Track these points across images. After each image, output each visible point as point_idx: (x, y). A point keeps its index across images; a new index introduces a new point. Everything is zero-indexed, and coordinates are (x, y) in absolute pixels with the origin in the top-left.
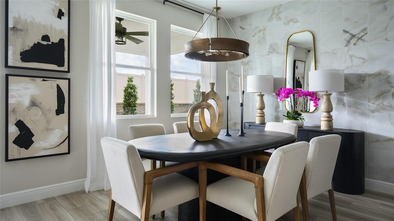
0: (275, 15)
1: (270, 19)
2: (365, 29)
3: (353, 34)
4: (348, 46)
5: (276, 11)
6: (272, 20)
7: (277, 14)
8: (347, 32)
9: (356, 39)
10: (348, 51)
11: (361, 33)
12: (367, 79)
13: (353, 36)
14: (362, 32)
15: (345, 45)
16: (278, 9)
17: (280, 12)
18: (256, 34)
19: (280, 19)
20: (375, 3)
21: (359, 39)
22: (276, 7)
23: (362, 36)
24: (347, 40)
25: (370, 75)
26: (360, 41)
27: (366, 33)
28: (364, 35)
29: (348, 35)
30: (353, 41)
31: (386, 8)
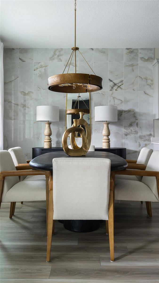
0: (56, 56)
1: (52, 59)
2: (122, 81)
3: (116, 83)
4: (112, 91)
5: (57, 53)
6: (54, 59)
7: (58, 56)
8: (111, 81)
9: (117, 87)
10: (112, 94)
11: (120, 83)
12: (123, 114)
13: (115, 84)
14: (120, 82)
15: (110, 90)
16: (60, 52)
17: (61, 55)
18: (37, 69)
19: (61, 60)
20: (127, 66)
21: (119, 87)
22: (57, 49)
23: (120, 85)
24: (112, 86)
25: (125, 111)
26: (119, 88)
27: (122, 83)
28: (121, 85)
29: (112, 83)
30: (115, 88)
31: (133, 70)
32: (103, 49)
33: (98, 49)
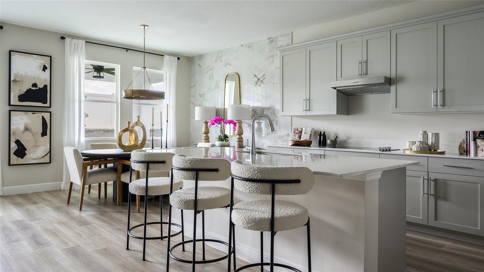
0: (219, 58)
1: (216, 61)
2: (264, 75)
3: (259, 78)
4: (256, 86)
5: (219, 55)
6: (217, 61)
8: (256, 76)
9: (260, 82)
10: (256, 90)
12: (265, 111)
13: (259, 79)
14: (262, 77)
16: (221, 53)
17: (222, 56)
18: (208, 72)
19: (221, 61)
20: (268, 57)
22: (219, 51)
24: (256, 82)
25: (267, 108)
26: (262, 83)
28: (264, 79)
29: (256, 78)
31: (273, 62)
32: (250, 43)
33: (246, 44)
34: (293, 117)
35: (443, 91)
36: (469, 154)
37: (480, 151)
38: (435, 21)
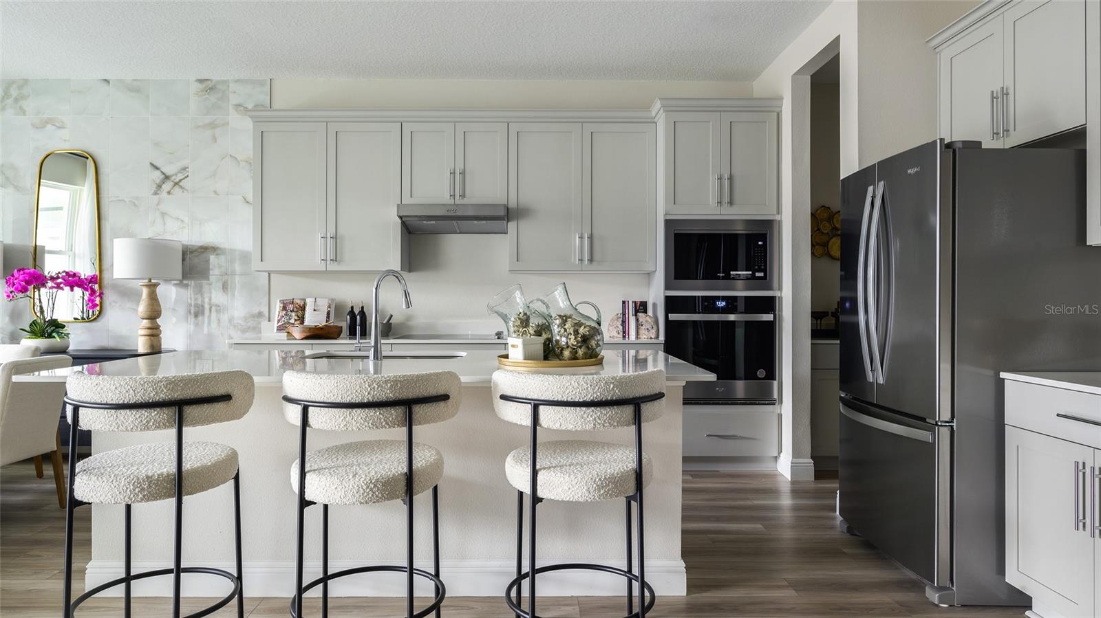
0: (10, 101)
2: (185, 169)
3: (167, 174)
4: (158, 194)
5: (14, 92)
6: (4, 109)
7: (16, 100)
8: (157, 168)
9: (172, 184)
10: (158, 204)
11: (180, 175)
13: (167, 178)
14: (179, 172)
15: (153, 191)
16: (20, 88)
17: (24, 97)
19: (23, 112)
20: (199, 127)
21: (176, 184)
22: (14, 82)
23: (180, 180)
24: (158, 182)
25: (194, 252)
26: (177, 187)
27: (186, 175)
28: (183, 179)
29: (157, 173)
30: (167, 186)
31: (214, 139)
32: (134, 80)
33: (121, 81)
34: (272, 275)
35: (591, 238)
36: (627, 336)
37: (644, 332)
38: (579, 122)
